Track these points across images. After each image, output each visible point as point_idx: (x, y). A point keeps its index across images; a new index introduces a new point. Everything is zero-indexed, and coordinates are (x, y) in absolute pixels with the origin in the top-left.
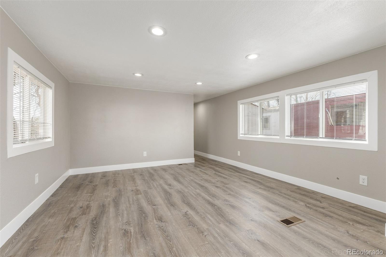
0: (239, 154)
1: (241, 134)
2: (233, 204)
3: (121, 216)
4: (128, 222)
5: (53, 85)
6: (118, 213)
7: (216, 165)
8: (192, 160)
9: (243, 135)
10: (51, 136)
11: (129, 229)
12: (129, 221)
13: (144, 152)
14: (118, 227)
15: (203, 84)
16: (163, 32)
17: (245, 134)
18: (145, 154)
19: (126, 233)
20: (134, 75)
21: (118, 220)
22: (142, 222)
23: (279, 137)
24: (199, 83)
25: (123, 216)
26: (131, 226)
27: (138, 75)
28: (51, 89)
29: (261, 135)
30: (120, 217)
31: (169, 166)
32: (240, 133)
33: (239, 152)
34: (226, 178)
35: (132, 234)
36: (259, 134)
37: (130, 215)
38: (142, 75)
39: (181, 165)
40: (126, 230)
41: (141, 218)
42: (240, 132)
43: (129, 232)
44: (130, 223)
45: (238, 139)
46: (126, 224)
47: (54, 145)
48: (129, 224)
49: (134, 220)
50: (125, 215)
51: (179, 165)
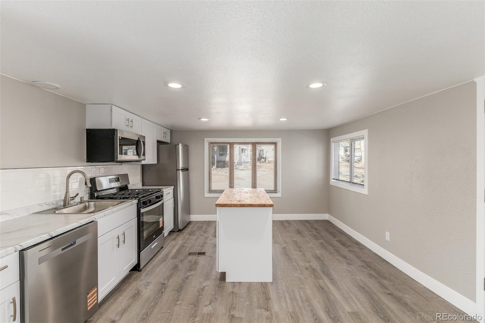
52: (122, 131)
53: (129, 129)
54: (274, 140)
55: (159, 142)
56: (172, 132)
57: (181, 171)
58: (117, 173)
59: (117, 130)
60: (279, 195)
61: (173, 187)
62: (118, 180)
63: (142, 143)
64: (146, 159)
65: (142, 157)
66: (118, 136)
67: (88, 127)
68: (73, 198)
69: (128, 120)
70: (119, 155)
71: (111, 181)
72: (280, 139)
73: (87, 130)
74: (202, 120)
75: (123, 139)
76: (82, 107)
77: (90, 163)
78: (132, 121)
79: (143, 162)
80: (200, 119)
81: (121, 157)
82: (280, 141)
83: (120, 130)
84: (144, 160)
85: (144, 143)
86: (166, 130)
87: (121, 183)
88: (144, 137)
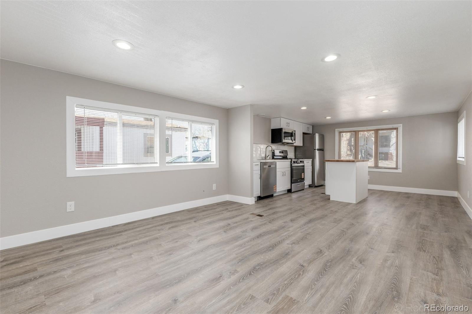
3: (355, 278)
4: (352, 268)
6: (356, 285)
11: (357, 262)
12: (350, 267)
14: (366, 269)
19: (361, 261)
21: (363, 276)
22: (339, 260)
25: (353, 278)
26: (352, 262)
30: (357, 278)
35: (356, 257)
37: (343, 273)
40: (359, 262)
41: (335, 263)
43: (358, 259)
44: (351, 266)
46: (356, 267)
48: (353, 265)
49: (345, 266)
50: (349, 277)
52: (285, 129)
53: (288, 127)
54: (395, 126)
55: (304, 133)
56: (313, 126)
57: (316, 150)
58: (282, 150)
59: (283, 128)
60: (400, 171)
61: (312, 160)
62: (282, 152)
63: (294, 134)
64: (296, 142)
65: (294, 141)
66: (283, 131)
67: (272, 128)
68: (267, 157)
69: (287, 123)
70: (283, 140)
71: (280, 152)
72: (401, 125)
73: (272, 129)
74: (327, 118)
75: (285, 133)
76: (270, 120)
77: (272, 144)
78: (289, 124)
79: (295, 144)
80: (325, 118)
81: (284, 141)
82: (400, 127)
83: (284, 129)
84: (295, 143)
85: (295, 134)
86: (309, 126)
87: (284, 154)
88: (295, 131)
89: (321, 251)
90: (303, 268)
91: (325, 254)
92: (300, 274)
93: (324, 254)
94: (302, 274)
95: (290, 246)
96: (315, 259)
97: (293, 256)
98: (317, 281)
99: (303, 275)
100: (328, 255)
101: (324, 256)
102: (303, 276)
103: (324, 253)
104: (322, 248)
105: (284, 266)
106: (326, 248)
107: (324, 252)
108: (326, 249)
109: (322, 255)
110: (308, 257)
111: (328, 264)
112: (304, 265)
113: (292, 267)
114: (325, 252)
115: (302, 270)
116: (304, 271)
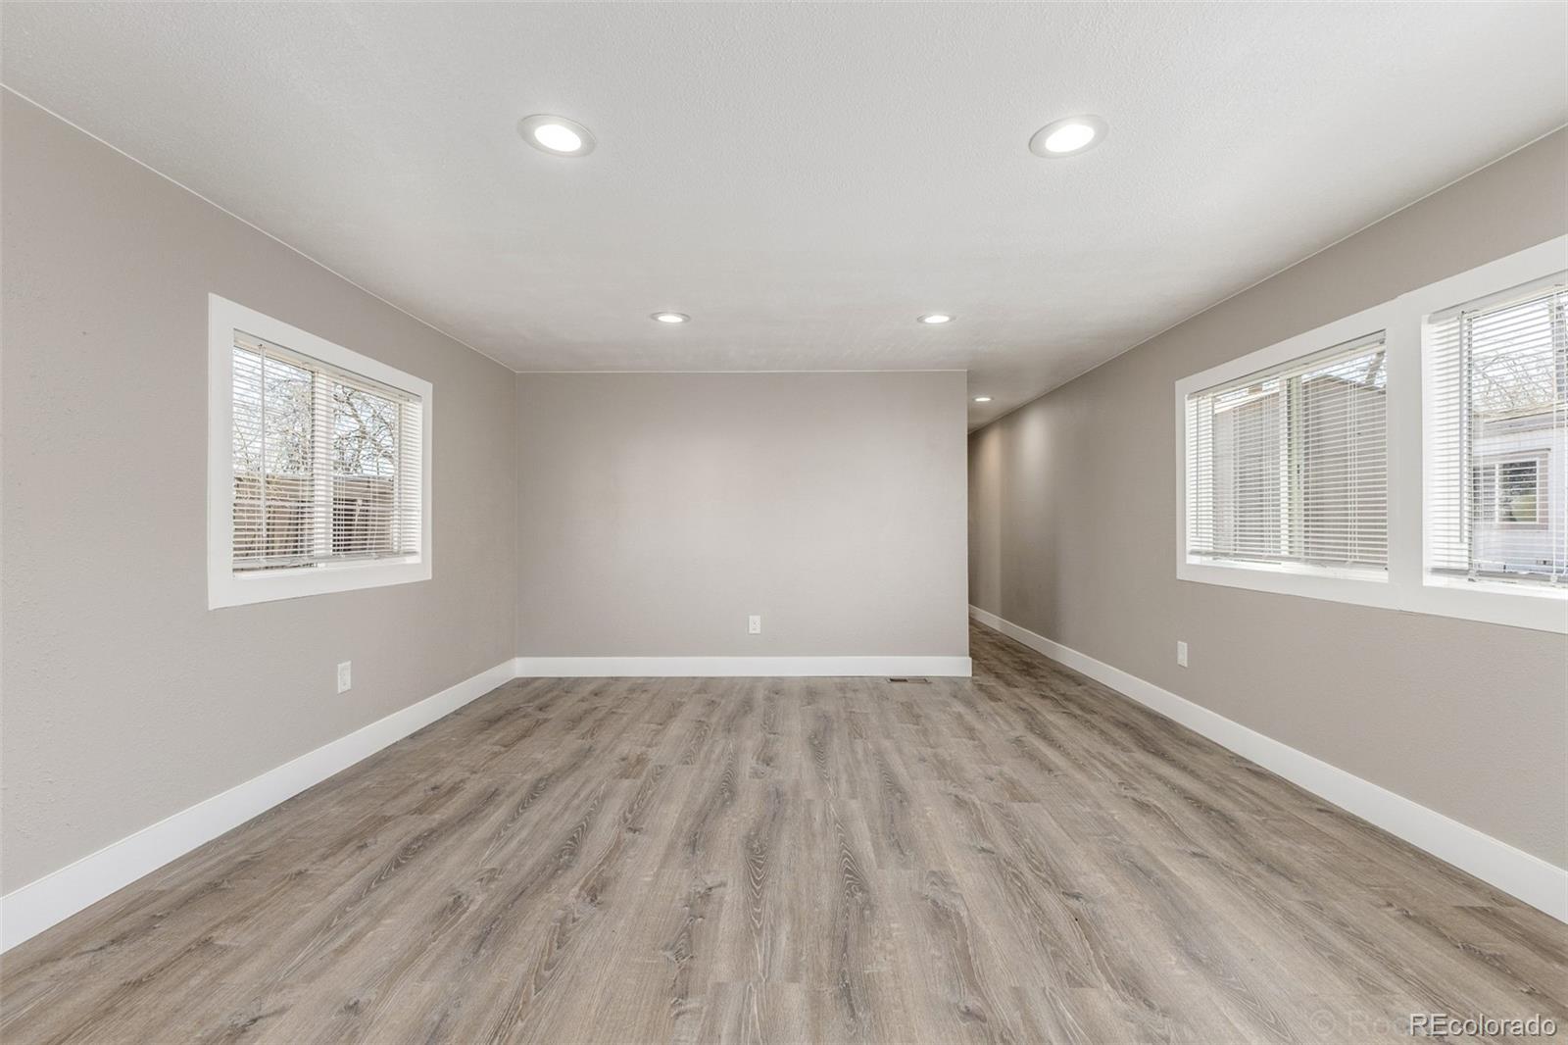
0: (1183, 658)
1: (1193, 553)
2: (957, 902)
5: (425, 388)
7: (1061, 701)
8: (960, 666)
9: (1208, 561)
10: (418, 548)
13: (751, 617)
15: (953, 319)
16: (578, 139)
17: (1215, 554)
18: (755, 624)
20: (656, 319)
23: (1386, 573)
24: (937, 319)
27: (670, 319)
28: (420, 401)
29: (1298, 560)
31: (837, 680)
32: (1189, 548)
33: (1183, 648)
34: (1050, 770)
36: (1285, 553)
38: (687, 317)
39: (905, 681)
41: (544, 870)
42: (1188, 543)
45: (1179, 577)
47: (430, 578)
51: (892, 680)
89: (592, 900)
90: (631, 826)
91: (576, 890)
92: (631, 812)
93: (582, 888)
94: (627, 814)
95: (710, 881)
96: (607, 858)
97: (671, 846)
98: (589, 814)
99: (624, 813)
100: (567, 892)
101: (581, 882)
102: (622, 812)
103: (583, 892)
104: (593, 916)
105: (677, 815)
106: (574, 920)
107: (581, 899)
108: (577, 916)
109: (586, 883)
110: (629, 860)
111: (567, 857)
112: (631, 834)
113: (657, 818)
114: (578, 897)
115: (630, 820)
116: (626, 821)
